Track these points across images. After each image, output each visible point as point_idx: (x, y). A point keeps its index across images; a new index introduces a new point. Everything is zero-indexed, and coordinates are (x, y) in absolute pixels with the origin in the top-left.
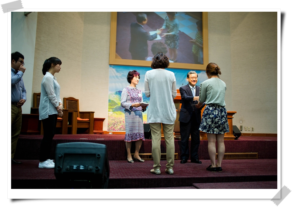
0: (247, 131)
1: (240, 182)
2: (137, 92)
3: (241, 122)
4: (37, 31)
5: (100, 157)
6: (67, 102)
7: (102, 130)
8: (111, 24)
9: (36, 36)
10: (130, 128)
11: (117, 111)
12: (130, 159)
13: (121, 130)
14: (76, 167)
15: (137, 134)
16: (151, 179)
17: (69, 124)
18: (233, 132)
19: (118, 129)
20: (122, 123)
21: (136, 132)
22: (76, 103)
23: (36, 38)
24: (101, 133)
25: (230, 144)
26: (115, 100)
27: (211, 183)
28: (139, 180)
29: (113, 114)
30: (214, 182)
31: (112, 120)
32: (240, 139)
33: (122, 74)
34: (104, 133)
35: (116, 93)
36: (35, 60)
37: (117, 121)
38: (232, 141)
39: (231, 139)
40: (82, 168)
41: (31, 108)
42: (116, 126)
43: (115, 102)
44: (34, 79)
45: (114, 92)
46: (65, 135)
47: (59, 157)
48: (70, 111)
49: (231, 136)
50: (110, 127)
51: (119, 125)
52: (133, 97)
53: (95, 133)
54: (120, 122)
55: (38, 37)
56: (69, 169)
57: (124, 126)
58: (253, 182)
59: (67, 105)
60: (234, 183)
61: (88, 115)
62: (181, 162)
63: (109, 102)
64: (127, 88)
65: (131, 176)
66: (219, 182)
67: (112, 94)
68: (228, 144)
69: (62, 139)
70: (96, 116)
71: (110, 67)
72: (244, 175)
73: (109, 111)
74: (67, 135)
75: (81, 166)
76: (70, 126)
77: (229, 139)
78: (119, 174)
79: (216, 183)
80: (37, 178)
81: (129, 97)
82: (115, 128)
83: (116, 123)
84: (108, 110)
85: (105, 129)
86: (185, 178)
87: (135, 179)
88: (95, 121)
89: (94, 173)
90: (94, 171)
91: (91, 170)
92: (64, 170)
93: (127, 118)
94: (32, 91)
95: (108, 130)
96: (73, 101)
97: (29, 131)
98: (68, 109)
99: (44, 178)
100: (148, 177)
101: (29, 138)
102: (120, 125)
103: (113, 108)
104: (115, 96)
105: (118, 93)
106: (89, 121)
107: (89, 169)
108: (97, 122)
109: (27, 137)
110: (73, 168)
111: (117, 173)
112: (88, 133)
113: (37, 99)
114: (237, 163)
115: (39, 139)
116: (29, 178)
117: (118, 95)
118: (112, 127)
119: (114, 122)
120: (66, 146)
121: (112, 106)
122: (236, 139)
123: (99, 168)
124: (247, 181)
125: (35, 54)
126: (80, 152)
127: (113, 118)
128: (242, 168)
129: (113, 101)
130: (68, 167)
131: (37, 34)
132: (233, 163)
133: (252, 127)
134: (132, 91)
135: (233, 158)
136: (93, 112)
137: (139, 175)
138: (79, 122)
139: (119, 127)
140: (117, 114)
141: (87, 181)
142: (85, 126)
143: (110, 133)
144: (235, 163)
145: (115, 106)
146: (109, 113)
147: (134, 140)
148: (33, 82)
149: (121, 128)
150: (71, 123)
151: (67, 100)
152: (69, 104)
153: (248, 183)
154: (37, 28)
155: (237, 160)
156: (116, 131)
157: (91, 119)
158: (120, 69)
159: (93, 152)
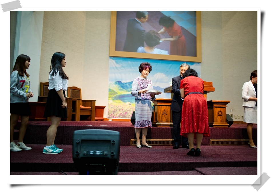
0: (237, 119)
1: (239, 167)
2: (147, 82)
3: (231, 111)
4: (44, 25)
5: (114, 144)
6: (71, 91)
7: (103, 117)
8: (111, 19)
9: (43, 30)
10: (139, 115)
11: (117, 100)
12: (139, 145)
13: (120, 117)
14: (93, 153)
15: (146, 121)
16: (156, 163)
17: (73, 112)
18: (227, 120)
19: (117, 116)
20: (121, 110)
21: (145, 119)
22: (78, 92)
23: (43, 31)
24: (102, 120)
25: (224, 131)
26: (115, 90)
27: (212, 168)
28: (145, 164)
29: (113, 103)
30: (215, 167)
31: (112, 108)
32: (233, 126)
33: (121, 65)
34: (105, 120)
35: (116, 83)
36: (41, 52)
37: (116, 109)
38: (226, 129)
39: (225, 126)
40: (98, 153)
41: (38, 97)
42: (115, 113)
43: (115, 91)
44: (41, 69)
45: (114, 82)
46: (69, 122)
47: (77, 143)
48: (74, 99)
49: (225, 124)
50: (110, 114)
51: (118, 113)
52: (142, 87)
53: (96, 120)
54: (120, 110)
55: (44, 31)
56: (86, 154)
57: (123, 113)
58: (250, 167)
59: (71, 94)
60: (232, 167)
61: (90, 103)
62: (174, 148)
63: (109, 91)
64: (137, 79)
65: (137, 160)
66: (219, 167)
67: (112, 84)
68: (222, 131)
69: (69, 125)
70: (97, 104)
71: (110, 58)
72: (242, 161)
73: (109, 100)
74: (71, 122)
75: (98, 152)
76: (74, 113)
77: (223, 126)
78: (125, 158)
79: (216, 168)
80: (51, 162)
81: (139, 87)
82: (115, 115)
83: (116, 111)
84: (108, 98)
85: (105, 116)
86: (188, 163)
87: (142, 164)
88: (96, 109)
89: (109, 158)
90: (109, 156)
91: (106, 155)
92: (81, 155)
93: (137, 106)
94: (39, 81)
95: (108, 117)
96: (76, 91)
97: (36, 118)
98: (71, 98)
99: (58, 162)
100: (153, 161)
101: (38, 124)
102: (120, 112)
103: (113, 97)
104: (114, 85)
105: (117, 82)
106: (91, 109)
107: (104, 154)
108: (98, 110)
109: (36, 123)
110: (90, 153)
111: (124, 158)
112: (90, 120)
113: (43, 88)
114: (232, 149)
115: (48, 125)
116: (44, 162)
117: (117, 85)
118: (112, 114)
119: (114, 110)
120: (83, 133)
121: (111, 95)
122: (229, 126)
123: (114, 153)
124: (245, 166)
125: (42, 47)
126: (96, 138)
127: (112, 106)
128: (238, 153)
129: (113, 90)
130: (85, 152)
131: (43, 27)
132: (228, 149)
133: (242, 116)
134: (142, 82)
135: (227, 144)
136: (95, 101)
137: (145, 159)
138: (82, 110)
139: (118, 115)
140: (116, 102)
141: (102, 165)
142: (87, 113)
143: (110, 120)
144: (230, 149)
145: (115, 95)
146: (109, 102)
147: (143, 127)
148: (40, 72)
149: (120, 115)
150: (74, 110)
151: (70, 89)
152: (72, 93)
153: (246, 167)
154: (44, 22)
155: (231, 146)
156: (115, 118)
157: (93, 107)
158: (120, 61)
159: (108, 138)
